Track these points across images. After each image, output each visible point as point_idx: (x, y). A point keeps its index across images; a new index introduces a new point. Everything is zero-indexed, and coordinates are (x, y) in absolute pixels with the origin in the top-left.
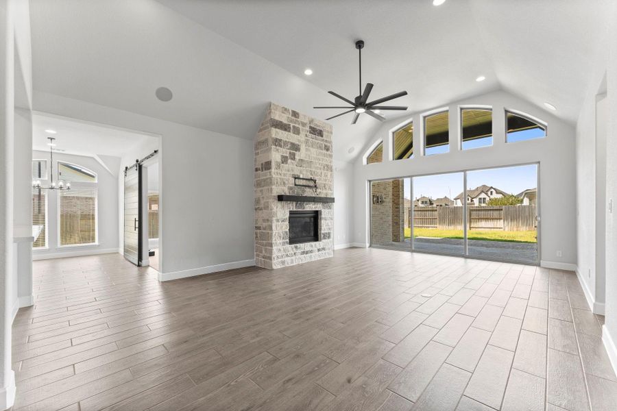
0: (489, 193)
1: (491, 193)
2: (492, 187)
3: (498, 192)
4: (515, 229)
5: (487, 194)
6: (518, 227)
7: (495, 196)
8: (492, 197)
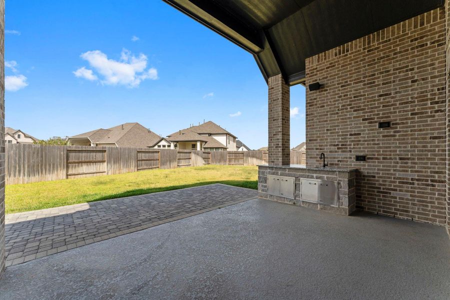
0: (16, 136)
1: (19, 136)
2: (20, 131)
3: (26, 136)
4: (117, 172)
5: (13, 137)
6: (120, 169)
7: (23, 140)
8: (19, 140)
